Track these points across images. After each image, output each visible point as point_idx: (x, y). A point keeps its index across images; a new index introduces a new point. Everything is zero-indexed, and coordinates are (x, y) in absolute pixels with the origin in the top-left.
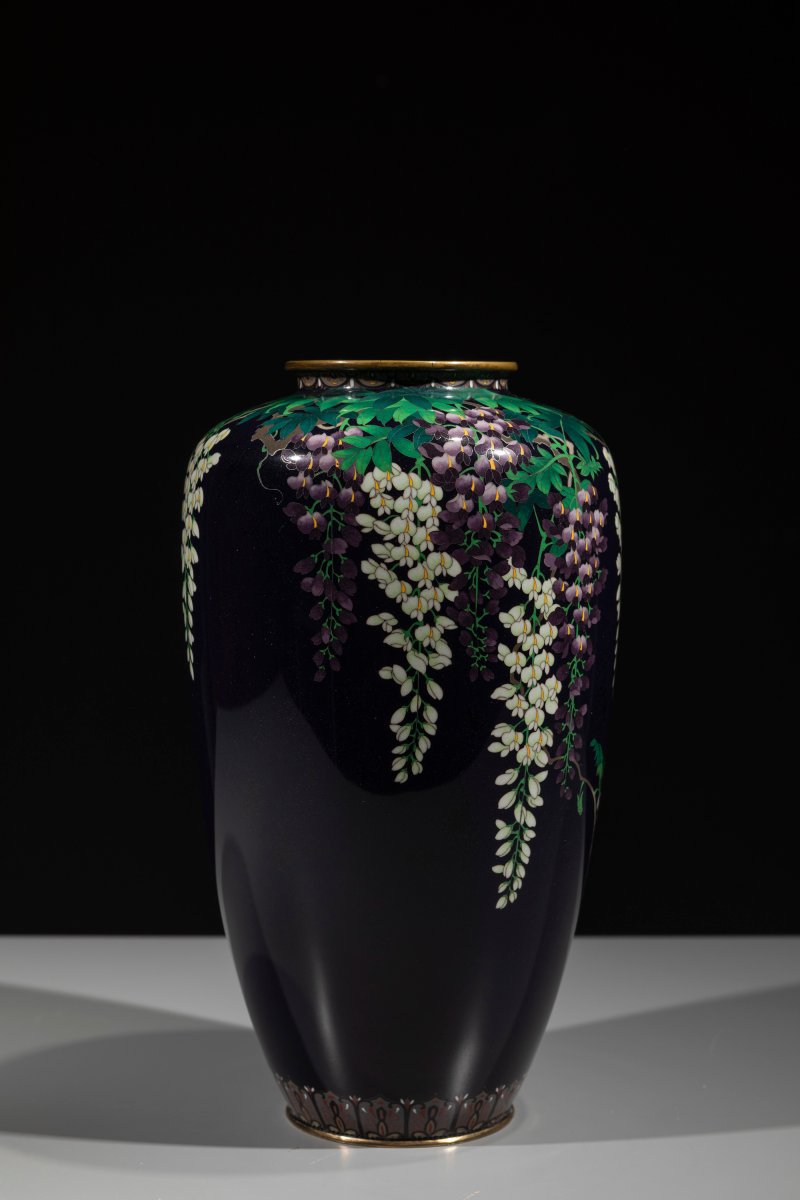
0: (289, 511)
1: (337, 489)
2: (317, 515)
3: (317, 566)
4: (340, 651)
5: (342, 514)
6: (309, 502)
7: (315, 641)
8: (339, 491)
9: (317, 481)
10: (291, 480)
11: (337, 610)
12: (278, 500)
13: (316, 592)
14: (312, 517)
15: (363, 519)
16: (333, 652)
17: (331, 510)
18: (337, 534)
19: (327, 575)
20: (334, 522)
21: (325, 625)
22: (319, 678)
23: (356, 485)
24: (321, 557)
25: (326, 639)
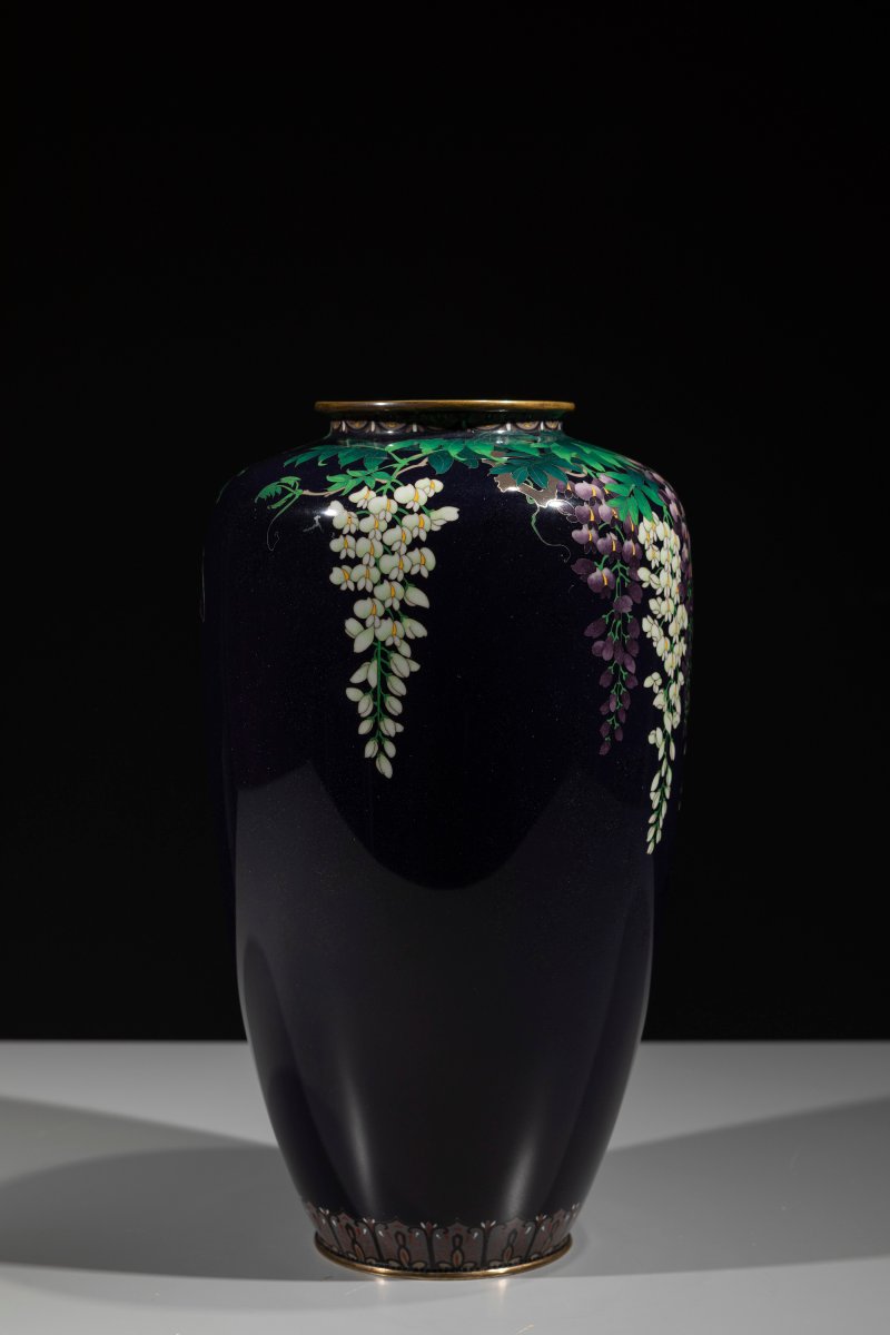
0: (577, 567)
1: (621, 542)
2: (606, 572)
3: (608, 628)
4: (623, 720)
5: (627, 569)
6: (597, 556)
7: (604, 710)
8: (623, 544)
9: (602, 534)
10: (575, 534)
11: (625, 674)
12: (565, 557)
13: (607, 656)
14: (602, 574)
15: (643, 573)
16: (618, 721)
17: (618, 566)
18: (625, 591)
19: (617, 637)
20: (622, 578)
21: (613, 691)
22: (604, 750)
23: (634, 536)
24: (612, 617)
25: (613, 707)
